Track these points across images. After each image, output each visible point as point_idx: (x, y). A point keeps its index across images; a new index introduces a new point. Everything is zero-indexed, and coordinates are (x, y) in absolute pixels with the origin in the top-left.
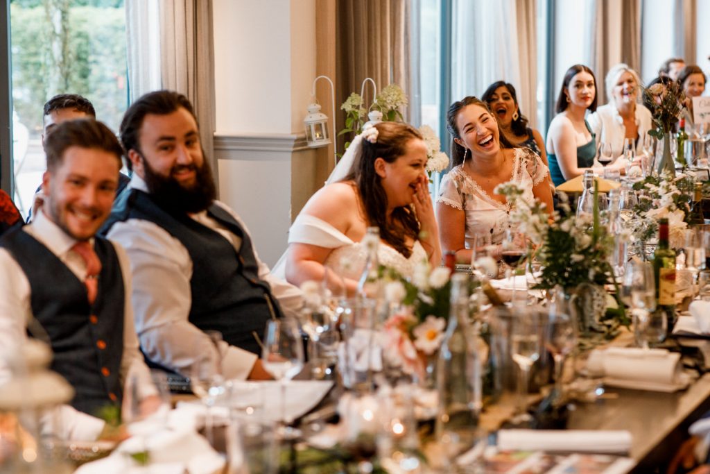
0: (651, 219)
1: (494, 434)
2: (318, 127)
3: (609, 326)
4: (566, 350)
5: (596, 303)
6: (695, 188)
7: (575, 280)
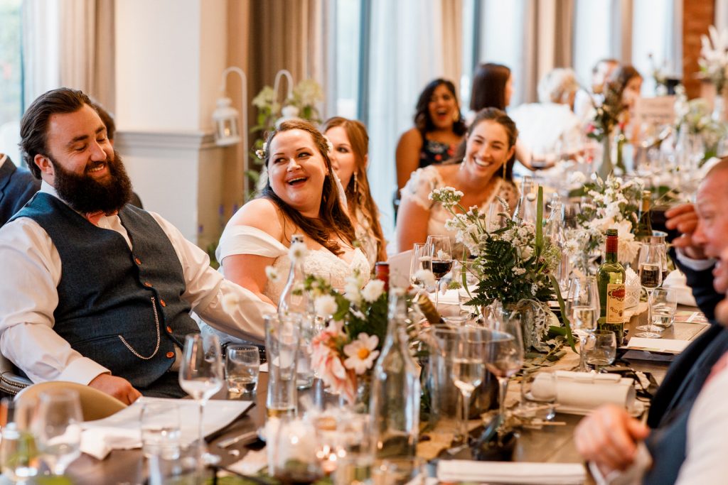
0: (595, 230)
1: (432, 463)
2: (228, 124)
3: (552, 346)
4: (511, 373)
5: (539, 320)
6: (642, 197)
7: (515, 295)
